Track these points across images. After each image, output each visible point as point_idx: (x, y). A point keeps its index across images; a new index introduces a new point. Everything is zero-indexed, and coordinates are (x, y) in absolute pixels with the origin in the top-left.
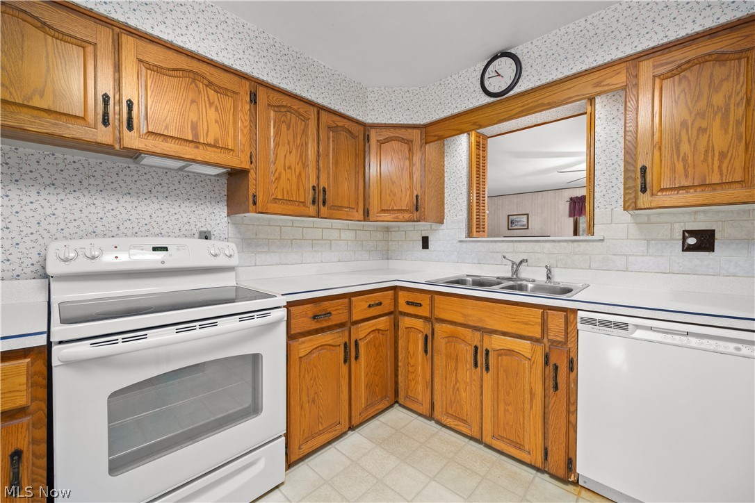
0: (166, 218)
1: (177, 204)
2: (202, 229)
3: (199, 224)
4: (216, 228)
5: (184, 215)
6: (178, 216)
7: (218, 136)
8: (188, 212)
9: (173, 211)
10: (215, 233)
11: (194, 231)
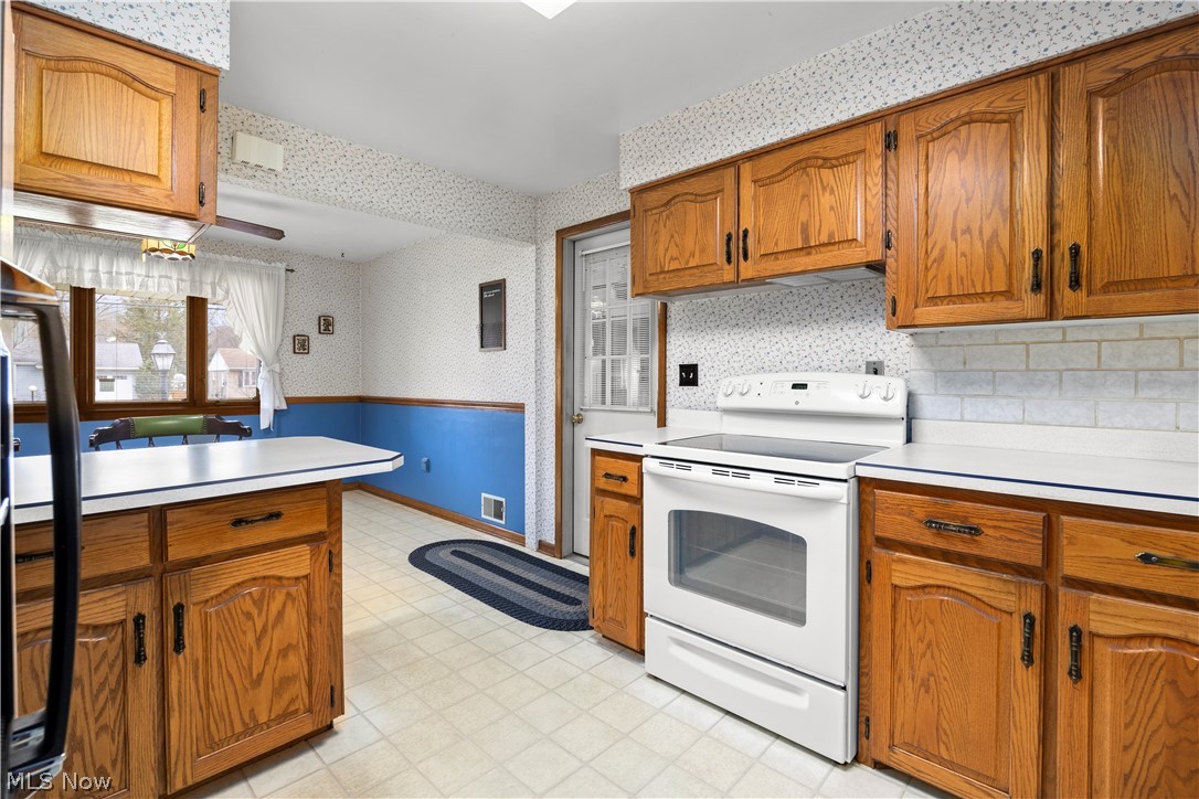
0: (827, 347)
1: (838, 326)
2: (871, 359)
3: (867, 352)
4: (892, 356)
5: (848, 341)
6: (840, 342)
7: (834, 228)
8: (853, 335)
9: (834, 337)
10: (889, 363)
11: (860, 362)
